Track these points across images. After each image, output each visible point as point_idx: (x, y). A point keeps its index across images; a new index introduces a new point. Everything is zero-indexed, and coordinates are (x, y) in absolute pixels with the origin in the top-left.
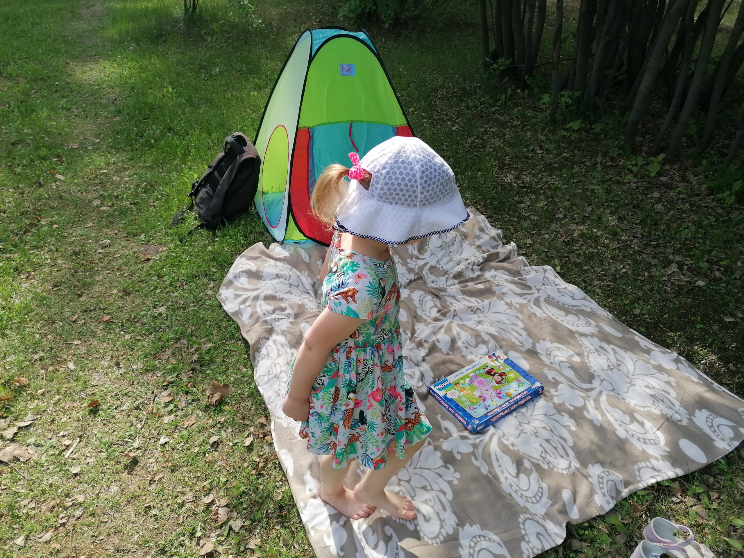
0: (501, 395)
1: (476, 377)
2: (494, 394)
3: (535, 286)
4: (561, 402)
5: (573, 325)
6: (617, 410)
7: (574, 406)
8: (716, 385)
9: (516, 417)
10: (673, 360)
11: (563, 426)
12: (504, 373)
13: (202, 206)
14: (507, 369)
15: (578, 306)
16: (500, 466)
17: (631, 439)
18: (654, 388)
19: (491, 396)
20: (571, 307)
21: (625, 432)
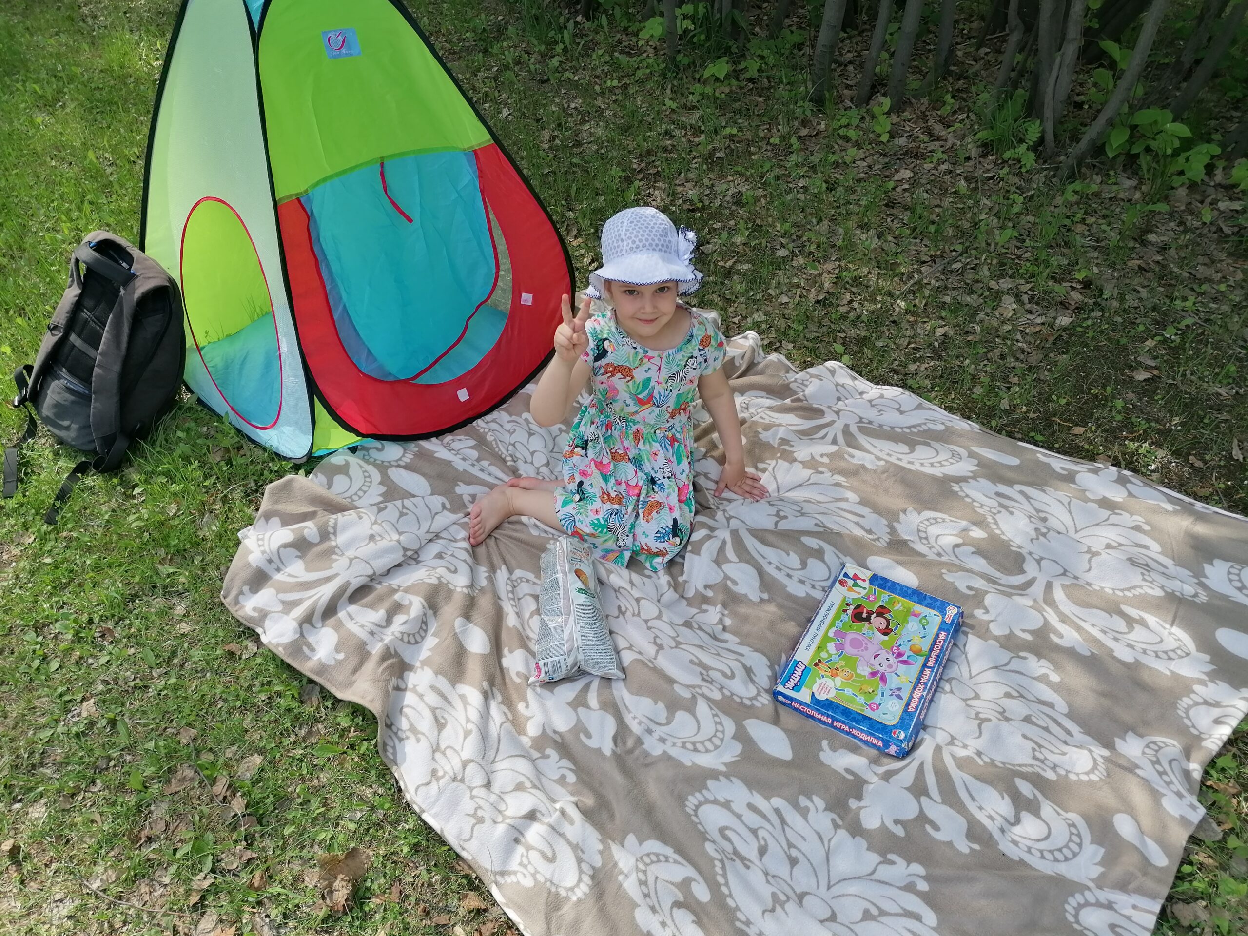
0: (905, 658)
1: (840, 634)
2: (892, 659)
3: (830, 407)
4: (1007, 632)
5: (932, 465)
6: (1095, 611)
7: (1029, 632)
8: (1199, 505)
9: (952, 692)
10: (1115, 481)
11: (1034, 678)
12: (882, 607)
13: (66, 423)
14: (884, 597)
15: (919, 425)
16: (981, 808)
17: (1144, 660)
18: (1120, 545)
19: (890, 666)
20: (908, 431)
21: (1128, 649)
